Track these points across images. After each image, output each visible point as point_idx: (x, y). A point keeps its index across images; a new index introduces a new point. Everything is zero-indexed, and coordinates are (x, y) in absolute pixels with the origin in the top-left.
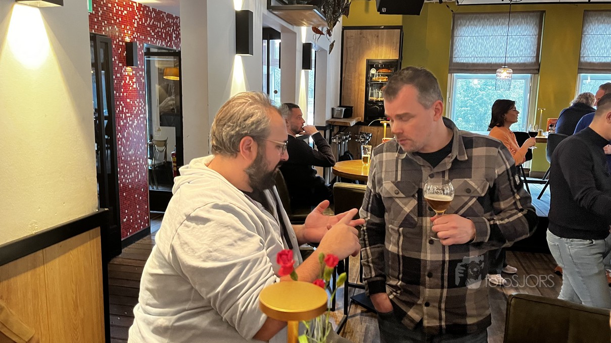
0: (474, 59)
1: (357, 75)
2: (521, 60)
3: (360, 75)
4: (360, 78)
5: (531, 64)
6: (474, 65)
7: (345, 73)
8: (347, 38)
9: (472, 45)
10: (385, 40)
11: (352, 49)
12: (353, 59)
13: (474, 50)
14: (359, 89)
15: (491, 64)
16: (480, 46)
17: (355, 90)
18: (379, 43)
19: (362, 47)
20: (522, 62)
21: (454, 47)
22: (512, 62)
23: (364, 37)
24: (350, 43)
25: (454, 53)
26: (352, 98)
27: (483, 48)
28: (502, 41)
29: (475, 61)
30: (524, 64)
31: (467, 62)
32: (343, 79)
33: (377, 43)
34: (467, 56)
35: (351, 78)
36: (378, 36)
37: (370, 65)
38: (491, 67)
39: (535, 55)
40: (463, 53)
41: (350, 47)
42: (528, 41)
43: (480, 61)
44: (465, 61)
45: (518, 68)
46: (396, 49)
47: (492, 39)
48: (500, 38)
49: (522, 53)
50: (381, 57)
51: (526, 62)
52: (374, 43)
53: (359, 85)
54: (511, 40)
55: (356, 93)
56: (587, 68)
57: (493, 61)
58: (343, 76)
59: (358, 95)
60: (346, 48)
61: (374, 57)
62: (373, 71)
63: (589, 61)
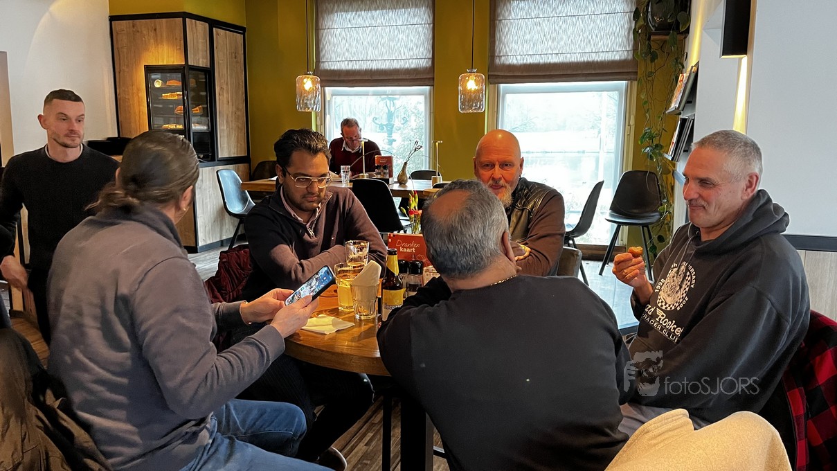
0: (348, 64)
1: (135, 91)
2: (412, 64)
3: (138, 90)
4: (140, 94)
5: (424, 71)
6: (348, 73)
7: (120, 87)
8: (117, 33)
9: (344, 41)
10: (165, 35)
11: (125, 50)
12: (128, 66)
13: (348, 50)
14: (139, 112)
15: (371, 70)
16: (355, 43)
17: (135, 113)
19: (137, 47)
20: (413, 66)
21: (321, 46)
22: (398, 67)
23: (138, 32)
24: (122, 41)
25: (322, 54)
26: (133, 125)
27: (359, 46)
28: (384, 35)
29: (350, 67)
30: (415, 71)
31: (339, 68)
32: (118, 96)
33: (156, 40)
34: (338, 59)
35: (129, 95)
36: (155, 30)
38: (371, 76)
39: (430, 56)
40: (333, 55)
41: (122, 48)
42: (419, 34)
44: (336, 68)
45: (404, 77)
46: (179, 49)
47: (370, 32)
48: (382, 29)
49: (412, 54)
50: (163, 62)
51: (418, 66)
52: (152, 41)
53: (139, 105)
54: (396, 33)
55: (137, 118)
56: (506, 74)
57: (374, 66)
58: (118, 91)
59: (139, 122)
60: (118, 49)
61: (153, 62)
62: (158, 84)
63: (507, 63)
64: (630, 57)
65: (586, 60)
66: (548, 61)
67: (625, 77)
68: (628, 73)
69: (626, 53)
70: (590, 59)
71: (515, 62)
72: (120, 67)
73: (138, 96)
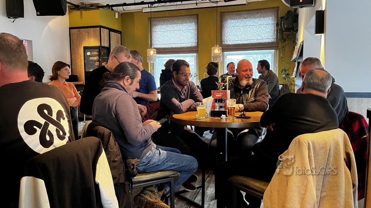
0: (163, 45)
1: (79, 56)
2: (189, 45)
3: (81, 56)
4: (81, 58)
5: (194, 47)
6: (164, 49)
7: (73, 55)
8: (72, 34)
9: (162, 37)
10: (92, 35)
11: (75, 41)
12: (76, 47)
13: (163, 40)
14: (81, 64)
15: (173, 48)
16: (166, 37)
17: (79, 65)
18: (89, 37)
19: (80, 39)
20: (189, 46)
21: (152, 38)
22: (184, 46)
23: (81, 33)
24: (74, 37)
25: (152, 42)
26: (78, 70)
27: (168, 38)
28: (178, 34)
29: (164, 46)
30: (190, 48)
31: (160, 47)
32: (72, 59)
34: (159, 43)
35: (76, 58)
36: (88, 33)
38: (173, 50)
39: (197, 42)
40: (157, 42)
41: (74, 40)
42: (192, 33)
43: (167, 46)
44: (158, 47)
45: (186, 50)
46: (98, 40)
47: (172, 33)
48: (177, 32)
49: (189, 41)
50: (91, 45)
51: (192, 46)
52: (87, 37)
53: (81, 62)
54: (183, 33)
55: (80, 67)
56: (227, 48)
57: (174, 46)
60: (72, 40)
61: (87, 45)
62: (88, 54)
63: (227, 44)
64: (275, 41)
65: (258, 42)
66: (244, 43)
67: (274, 48)
68: (275, 47)
69: (273, 39)
70: (260, 42)
71: (230, 43)
72: (73, 47)
73: (80, 58)
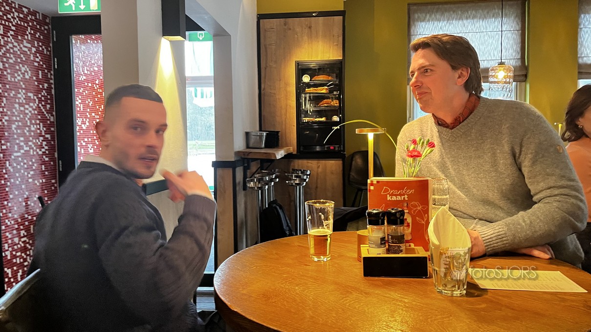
1: (282, 85)
3: (287, 84)
4: (288, 89)
7: (265, 82)
8: (265, 31)
10: (321, 32)
11: (274, 47)
12: (276, 62)
14: (287, 105)
17: (281, 107)
18: (312, 36)
19: (287, 44)
22: (489, 66)
23: (290, 29)
24: (271, 39)
26: (278, 119)
32: (262, 92)
33: (310, 37)
35: (275, 90)
36: (310, 27)
37: (302, 70)
39: (519, 57)
41: (270, 44)
46: (337, 45)
50: (317, 57)
52: (306, 38)
53: (286, 99)
55: (283, 112)
58: (263, 86)
59: (286, 115)
60: (265, 46)
61: (305, 58)
62: (306, 79)
72: (266, 63)
73: (286, 90)
